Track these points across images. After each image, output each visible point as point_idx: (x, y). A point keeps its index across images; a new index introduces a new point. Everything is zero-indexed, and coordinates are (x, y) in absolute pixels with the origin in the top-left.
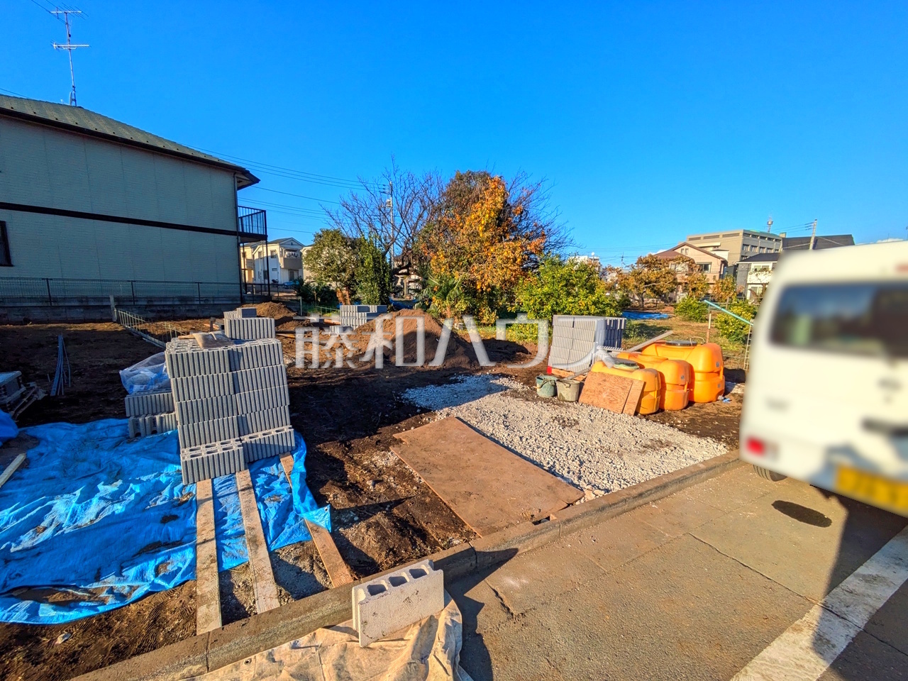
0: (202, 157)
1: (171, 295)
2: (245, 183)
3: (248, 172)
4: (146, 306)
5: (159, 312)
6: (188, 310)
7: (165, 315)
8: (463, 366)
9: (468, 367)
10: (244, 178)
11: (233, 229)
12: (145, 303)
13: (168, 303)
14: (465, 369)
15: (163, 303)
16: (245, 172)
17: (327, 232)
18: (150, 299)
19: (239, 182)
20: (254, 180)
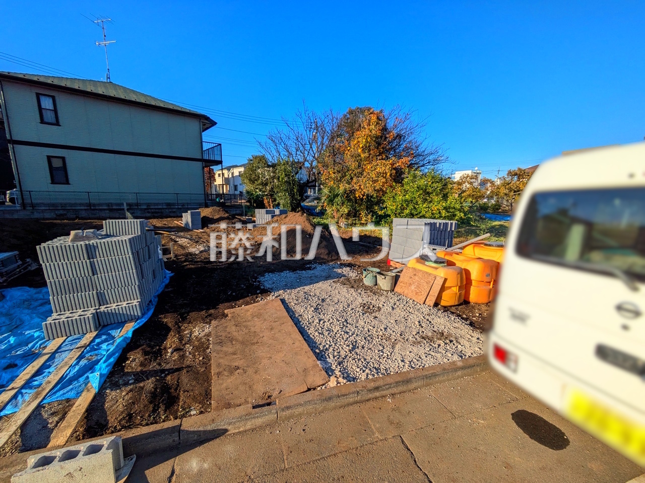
0: (180, 109)
1: (160, 202)
2: (208, 125)
3: (209, 118)
4: (145, 209)
5: (152, 213)
6: (170, 212)
7: (156, 215)
8: (322, 257)
9: (326, 257)
10: (207, 123)
11: (200, 158)
12: (145, 207)
13: (159, 207)
14: (323, 259)
15: (156, 207)
16: (207, 118)
17: (256, 157)
18: (148, 205)
19: (204, 125)
20: (213, 123)
